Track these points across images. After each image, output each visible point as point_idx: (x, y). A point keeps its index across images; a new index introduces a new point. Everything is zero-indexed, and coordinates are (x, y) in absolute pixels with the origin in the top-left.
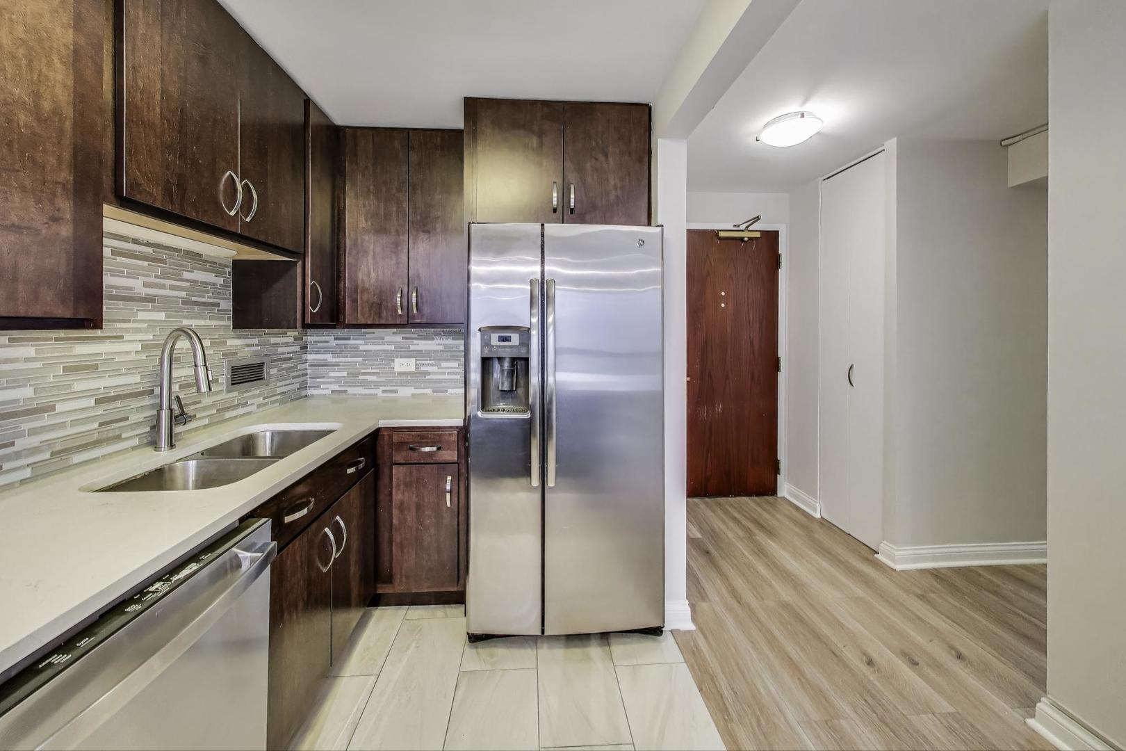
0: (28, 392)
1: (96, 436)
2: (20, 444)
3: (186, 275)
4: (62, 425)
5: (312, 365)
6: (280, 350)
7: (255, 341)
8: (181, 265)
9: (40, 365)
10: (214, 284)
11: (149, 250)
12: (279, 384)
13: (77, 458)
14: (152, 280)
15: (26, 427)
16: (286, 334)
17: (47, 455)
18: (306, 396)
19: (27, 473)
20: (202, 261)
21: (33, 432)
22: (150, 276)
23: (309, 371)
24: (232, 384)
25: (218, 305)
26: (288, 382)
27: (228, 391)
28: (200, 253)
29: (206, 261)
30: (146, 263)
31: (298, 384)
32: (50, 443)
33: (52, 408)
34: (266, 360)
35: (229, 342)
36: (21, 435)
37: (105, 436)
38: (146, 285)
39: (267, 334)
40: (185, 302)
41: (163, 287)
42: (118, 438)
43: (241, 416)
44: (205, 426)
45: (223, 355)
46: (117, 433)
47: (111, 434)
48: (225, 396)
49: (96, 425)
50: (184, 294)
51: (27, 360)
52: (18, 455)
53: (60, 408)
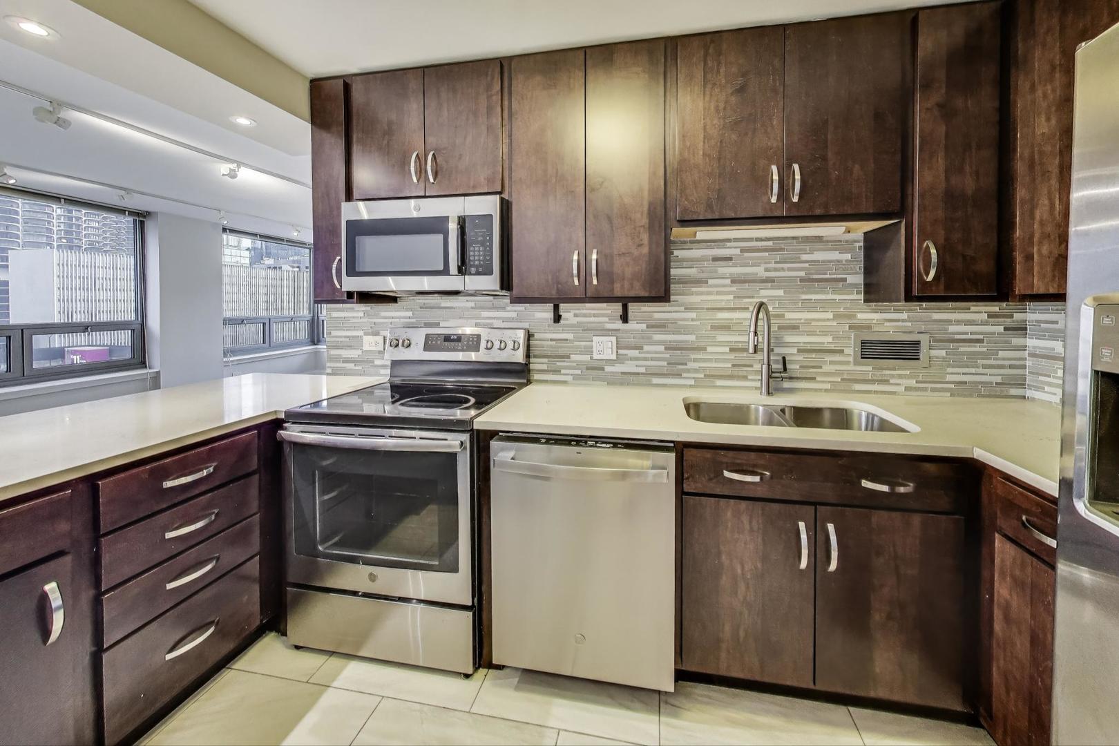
0: (692, 338)
1: (729, 373)
2: (691, 365)
3: (805, 257)
4: (709, 360)
5: (1032, 355)
6: (952, 329)
7: (904, 316)
8: (801, 250)
9: (698, 323)
10: (838, 261)
11: (770, 243)
12: (949, 370)
13: (719, 383)
14: (772, 265)
15: (693, 356)
16: (969, 309)
17: (702, 376)
18: (1024, 397)
19: (692, 382)
20: (823, 242)
21: (695, 360)
22: (770, 263)
23: (1028, 363)
24: (862, 358)
25: (844, 280)
26: (973, 370)
27: (856, 363)
28: (821, 235)
29: (828, 241)
30: (767, 254)
31: (1000, 377)
32: (704, 369)
33: (705, 349)
34: (924, 340)
35: (859, 316)
36: (690, 360)
37: (736, 373)
38: (766, 270)
39: (926, 309)
40: (802, 280)
41: (783, 269)
42: (745, 378)
43: (875, 392)
44: (826, 390)
45: (850, 328)
46: (745, 374)
47: (740, 374)
48: (851, 367)
49: (730, 365)
50: (802, 274)
51: (692, 320)
52: (688, 371)
53: (709, 349)
